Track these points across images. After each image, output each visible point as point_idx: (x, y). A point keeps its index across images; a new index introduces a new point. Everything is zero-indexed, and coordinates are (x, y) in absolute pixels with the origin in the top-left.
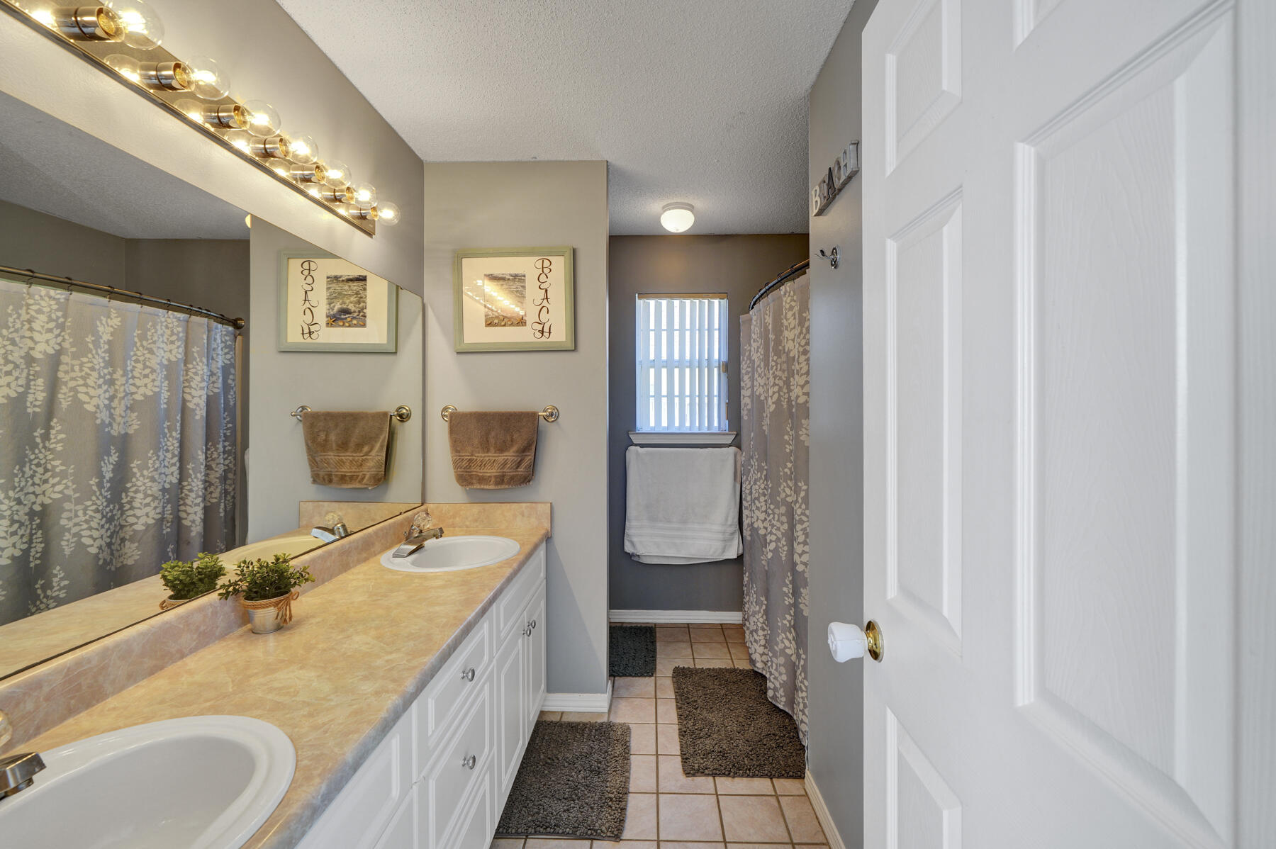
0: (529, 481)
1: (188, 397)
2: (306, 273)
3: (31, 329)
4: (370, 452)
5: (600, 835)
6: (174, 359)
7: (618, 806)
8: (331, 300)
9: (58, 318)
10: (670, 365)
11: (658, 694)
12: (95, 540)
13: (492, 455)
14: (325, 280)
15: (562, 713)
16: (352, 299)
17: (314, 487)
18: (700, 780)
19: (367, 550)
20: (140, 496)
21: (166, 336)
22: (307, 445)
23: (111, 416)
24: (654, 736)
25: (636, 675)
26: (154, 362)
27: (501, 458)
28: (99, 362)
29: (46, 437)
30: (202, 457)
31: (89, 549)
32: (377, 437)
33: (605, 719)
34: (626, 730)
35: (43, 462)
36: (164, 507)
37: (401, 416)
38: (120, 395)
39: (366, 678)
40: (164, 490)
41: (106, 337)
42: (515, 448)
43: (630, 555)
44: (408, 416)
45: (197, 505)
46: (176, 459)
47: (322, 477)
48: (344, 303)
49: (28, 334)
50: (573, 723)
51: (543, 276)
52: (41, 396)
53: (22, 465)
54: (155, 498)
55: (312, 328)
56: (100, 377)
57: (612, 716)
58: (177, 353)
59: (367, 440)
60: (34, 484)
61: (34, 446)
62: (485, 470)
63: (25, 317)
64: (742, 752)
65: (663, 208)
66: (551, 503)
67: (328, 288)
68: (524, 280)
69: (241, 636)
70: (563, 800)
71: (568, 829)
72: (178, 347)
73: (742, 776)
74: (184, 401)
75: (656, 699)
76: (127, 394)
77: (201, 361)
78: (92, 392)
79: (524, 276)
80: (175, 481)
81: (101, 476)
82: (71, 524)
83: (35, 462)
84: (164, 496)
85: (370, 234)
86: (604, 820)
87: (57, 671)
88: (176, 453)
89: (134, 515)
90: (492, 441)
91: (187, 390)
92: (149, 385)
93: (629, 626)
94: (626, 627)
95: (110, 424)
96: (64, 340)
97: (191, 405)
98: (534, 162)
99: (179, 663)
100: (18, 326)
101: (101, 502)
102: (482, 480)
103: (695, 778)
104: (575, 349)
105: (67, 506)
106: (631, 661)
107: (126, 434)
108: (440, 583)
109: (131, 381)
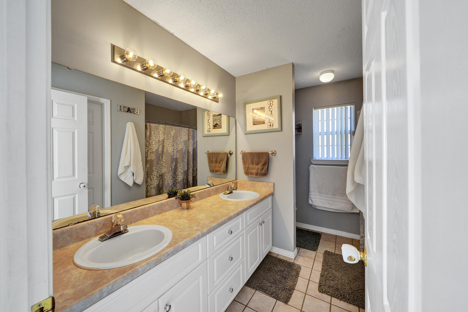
0: (266, 175)
1: (189, 149)
2: (208, 115)
3: (159, 134)
4: (222, 164)
5: (280, 299)
6: (186, 140)
7: (289, 292)
8: (214, 121)
9: (164, 131)
10: (327, 134)
11: (316, 258)
12: (171, 182)
13: (254, 166)
14: (212, 116)
15: (278, 255)
16: (218, 121)
17: (210, 173)
18: (325, 296)
19: (217, 192)
20: (179, 173)
21: (184, 134)
22: (208, 161)
23: (174, 154)
24: (310, 273)
25: (308, 249)
26: (182, 141)
27: (257, 167)
28: (171, 141)
29: (162, 158)
30: (192, 164)
31: (170, 184)
32: (224, 160)
33: (292, 261)
34: (299, 267)
35: (162, 164)
36: (184, 176)
37: (230, 154)
38: (175, 149)
39: (197, 226)
40: (184, 172)
41: (172, 135)
42: (261, 164)
43: (311, 205)
44: (232, 153)
45: (191, 176)
46: (186, 164)
47: (212, 171)
48: (216, 122)
49: (159, 135)
50: (280, 259)
51: (270, 107)
52: (161, 149)
53: (158, 165)
54: (182, 174)
55: (210, 130)
56: (171, 144)
57: (295, 261)
58: (186, 138)
59: (221, 161)
60: (160, 169)
61: (160, 160)
62: (252, 171)
63: (158, 132)
64: (347, 292)
65: (320, 74)
66: (274, 183)
67: (213, 118)
68: (265, 109)
69: (180, 209)
70: (270, 283)
71: (269, 293)
72: (187, 137)
73: (345, 301)
74: (188, 150)
75: (314, 260)
76: (177, 148)
77: (192, 140)
78: (170, 148)
79: (264, 108)
80: (186, 170)
81: (172, 168)
82: (167, 178)
83: (160, 164)
84: (184, 173)
85: (217, 102)
86: (283, 294)
87: (140, 209)
88: (187, 163)
89: (178, 177)
90: (254, 161)
91: (189, 147)
92: (181, 146)
93: (310, 231)
94: (309, 231)
95: (174, 155)
96: (165, 136)
97: (190, 151)
98: (268, 69)
99: (166, 213)
100: (157, 134)
101: (172, 174)
102: (251, 174)
103: (323, 294)
104: (282, 130)
105: (166, 174)
106: (308, 243)
107: (177, 158)
108: (230, 203)
109: (177, 145)
